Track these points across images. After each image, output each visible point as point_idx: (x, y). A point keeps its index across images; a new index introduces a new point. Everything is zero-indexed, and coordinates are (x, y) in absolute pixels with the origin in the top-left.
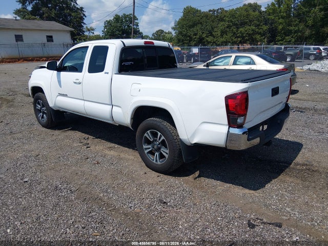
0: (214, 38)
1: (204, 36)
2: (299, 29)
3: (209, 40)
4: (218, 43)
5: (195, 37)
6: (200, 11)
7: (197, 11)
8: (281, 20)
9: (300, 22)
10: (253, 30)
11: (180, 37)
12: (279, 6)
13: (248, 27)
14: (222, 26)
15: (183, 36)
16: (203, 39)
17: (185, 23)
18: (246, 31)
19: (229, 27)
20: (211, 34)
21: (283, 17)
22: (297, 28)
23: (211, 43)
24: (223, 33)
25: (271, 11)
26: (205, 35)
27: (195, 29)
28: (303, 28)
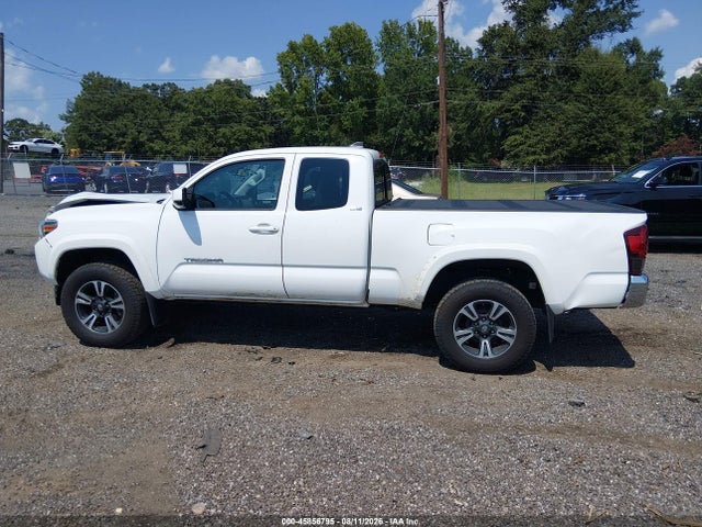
0: (167, 143)
1: (143, 138)
2: (330, 135)
3: (157, 148)
4: (179, 155)
5: (121, 139)
6: (127, 86)
7: (120, 84)
8: (297, 118)
9: (330, 122)
10: (246, 133)
11: (85, 136)
12: (291, 92)
13: (236, 127)
14: (181, 120)
15: (90, 135)
16: (142, 144)
17: (92, 107)
18: (234, 134)
19: (197, 123)
20: (157, 134)
21: (300, 113)
22: (326, 134)
23: (161, 153)
24: (187, 134)
25: (277, 99)
26: (146, 138)
27: (119, 123)
28: (337, 134)
